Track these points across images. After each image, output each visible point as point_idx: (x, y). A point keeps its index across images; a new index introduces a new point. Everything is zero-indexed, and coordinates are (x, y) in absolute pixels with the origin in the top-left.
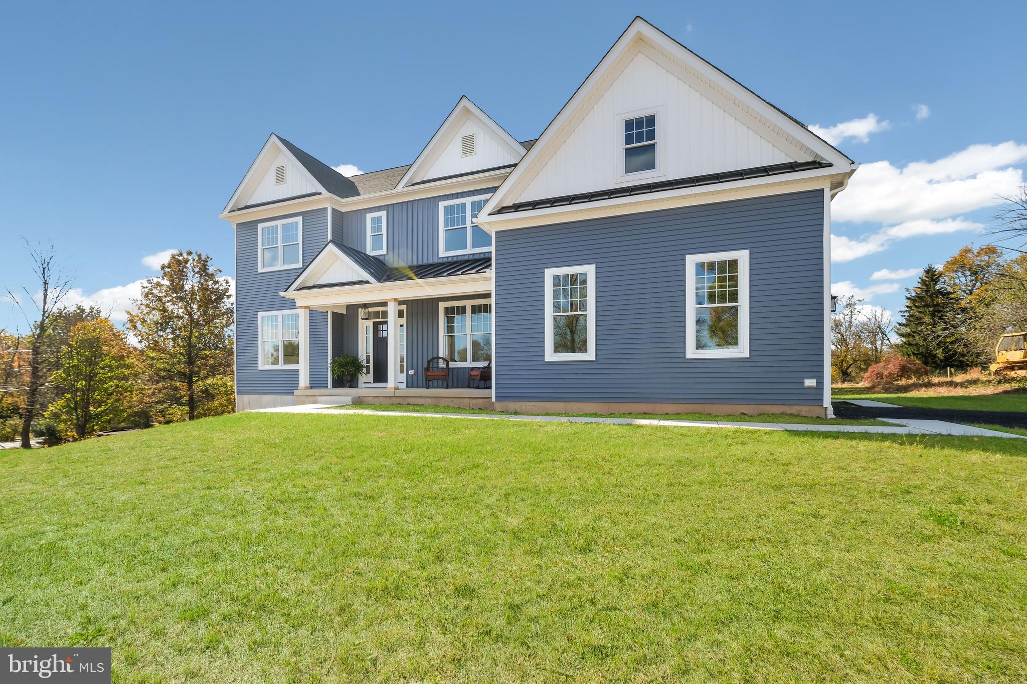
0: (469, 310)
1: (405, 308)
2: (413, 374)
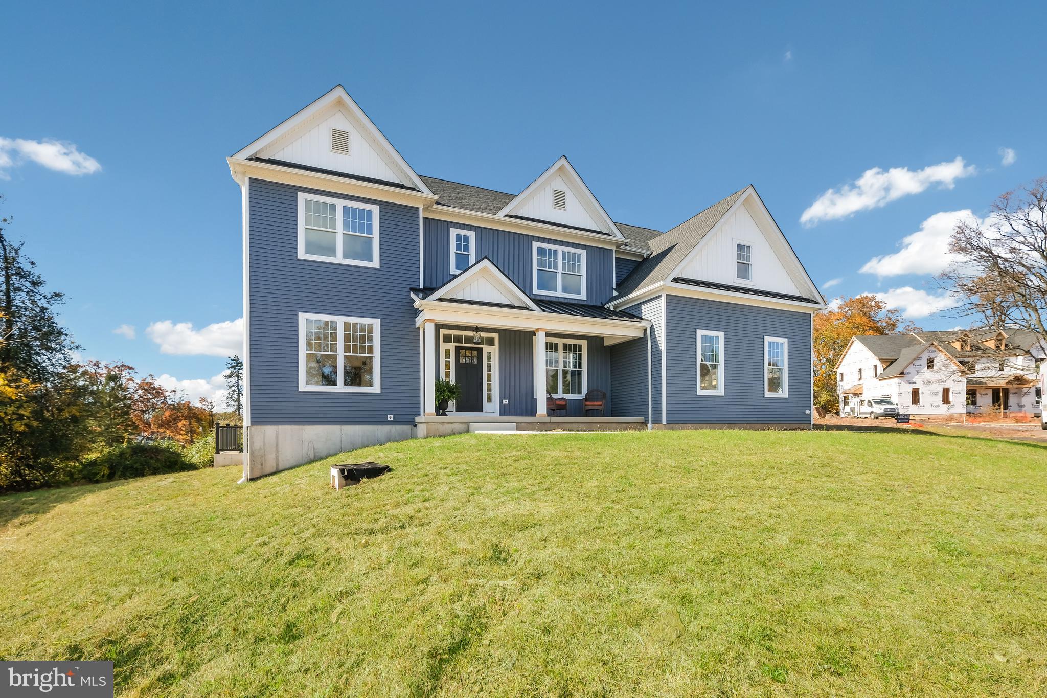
0: (560, 348)
1: (496, 336)
2: (507, 403)
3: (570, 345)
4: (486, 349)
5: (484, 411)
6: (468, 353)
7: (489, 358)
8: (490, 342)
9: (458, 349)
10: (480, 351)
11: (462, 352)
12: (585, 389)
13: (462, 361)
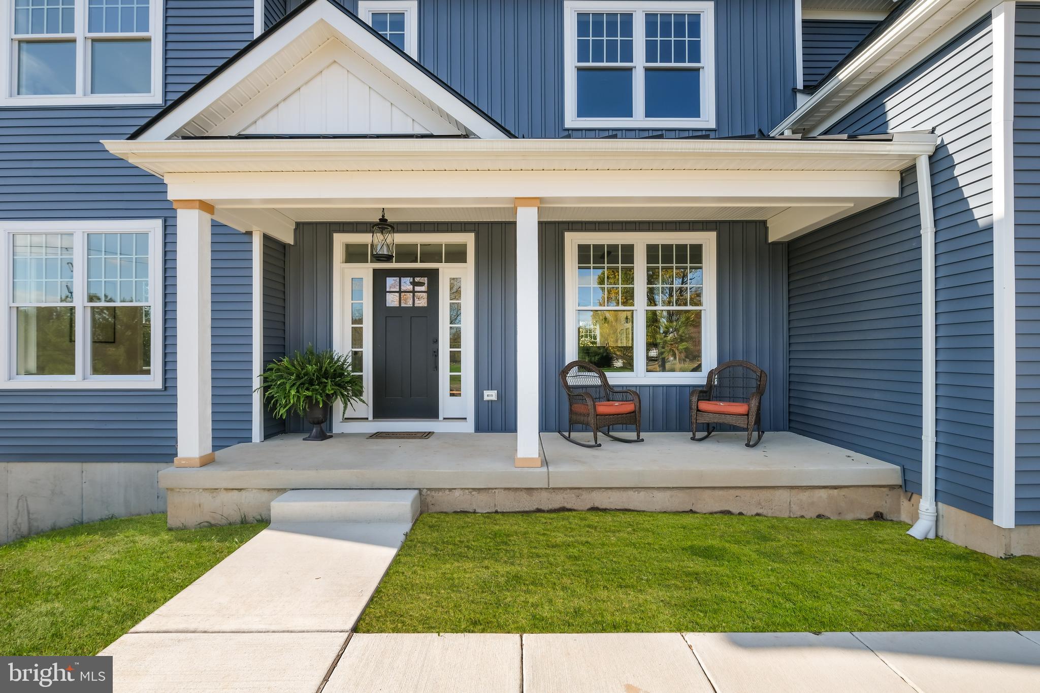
0: (639, 256)
1: (468, 239)
2: (494, 398)
3: (667, 248)
4: (447, 271)
5: (441, 418)
6: (407, 284)
7: (456, 293)
8: (457, 255)
9: (379, 277)
10: (433, 275)
11: (391, 282)
12: (710, 357)
13: (392, 300)
